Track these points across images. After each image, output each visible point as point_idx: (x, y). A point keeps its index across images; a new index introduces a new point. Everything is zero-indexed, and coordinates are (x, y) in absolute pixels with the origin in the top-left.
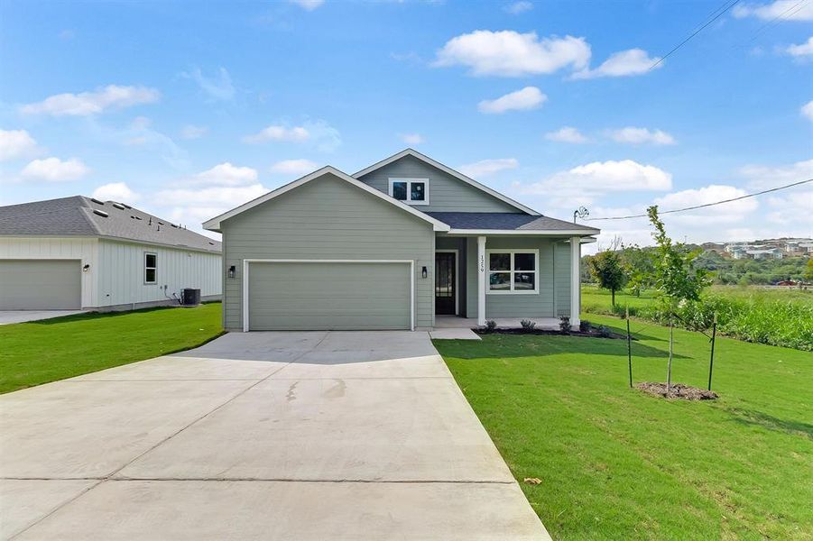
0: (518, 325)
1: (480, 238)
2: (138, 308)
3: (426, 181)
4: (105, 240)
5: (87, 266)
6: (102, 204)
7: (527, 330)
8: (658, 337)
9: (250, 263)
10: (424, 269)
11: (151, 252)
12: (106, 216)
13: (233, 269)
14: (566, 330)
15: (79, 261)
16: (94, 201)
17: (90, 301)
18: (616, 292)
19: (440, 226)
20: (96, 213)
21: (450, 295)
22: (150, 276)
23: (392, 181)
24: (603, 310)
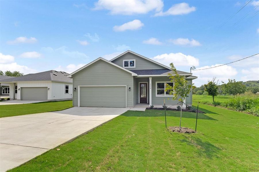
0: (161, 107)
1: (150, 78)
2: (63, 100)
3: (135, 60)
4: (53, 82)
5: (49, 89)
6: (57, 72)
7: (165, 109)
8: (217, 113)
9: (80, 87)
10: (130, 88)
11: (67, 85)
12: (56, 75)
13: (75, 88)
14: (179, 109)
15: (47, 87)
16: (55, 71)
17: (50, 98)
18: (214, 97)
19: (134, 74)
20: (54, 74)
21: (145, 97)
22: (67, 92)
23: (124, 61)
24: (209, 103)
